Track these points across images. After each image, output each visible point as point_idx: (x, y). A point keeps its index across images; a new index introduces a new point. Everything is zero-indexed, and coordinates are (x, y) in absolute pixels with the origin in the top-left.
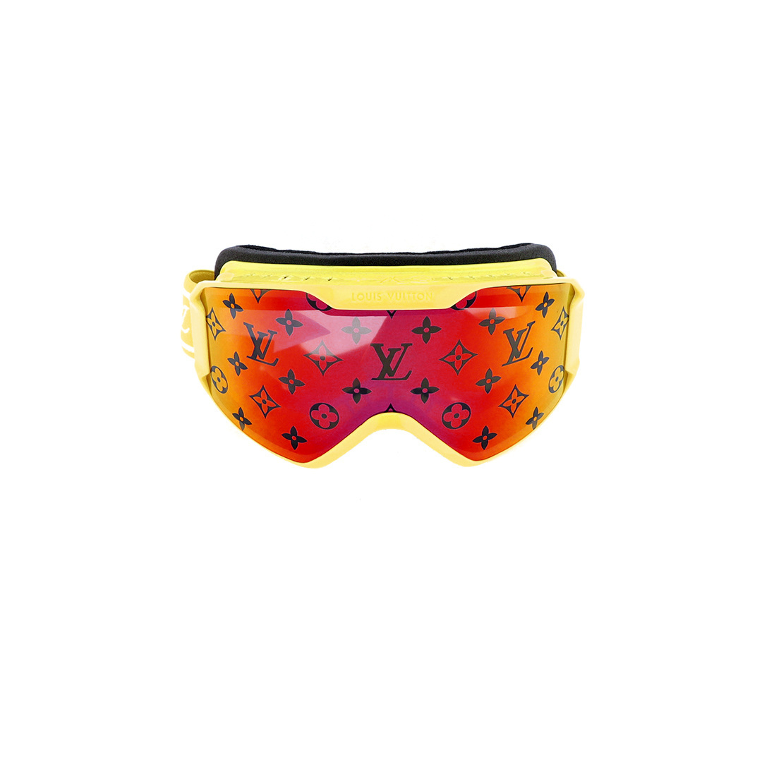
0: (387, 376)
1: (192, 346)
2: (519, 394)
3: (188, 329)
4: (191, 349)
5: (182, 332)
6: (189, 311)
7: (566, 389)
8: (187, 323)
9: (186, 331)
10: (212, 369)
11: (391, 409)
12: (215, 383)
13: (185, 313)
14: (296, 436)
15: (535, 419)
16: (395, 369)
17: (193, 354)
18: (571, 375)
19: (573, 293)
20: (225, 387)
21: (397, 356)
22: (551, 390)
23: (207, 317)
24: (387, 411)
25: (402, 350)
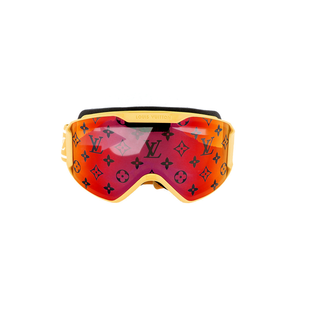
0: (150, 156)
1: (66, 155)
2: (208, 171)
3: (65, 148)
4: (65, 157)
5: (62, 150)
6: (65, 140)
7: (228, 175)
8: (64, 145)
9: (64, 149)
10: (74, 163)
11: (152, 172)
12: (75, 169)
13: (64, 141)
14: (110, 187)
15: (215, 185)
16: (154, 153)
17: (66, 159)
18: (230, 169)
19: (230, 130)
20: (79, 169)
21: (155, 146)
22: (221, 173)
23: (73, 137)
24: (150, 173)
25: (158, 143)
